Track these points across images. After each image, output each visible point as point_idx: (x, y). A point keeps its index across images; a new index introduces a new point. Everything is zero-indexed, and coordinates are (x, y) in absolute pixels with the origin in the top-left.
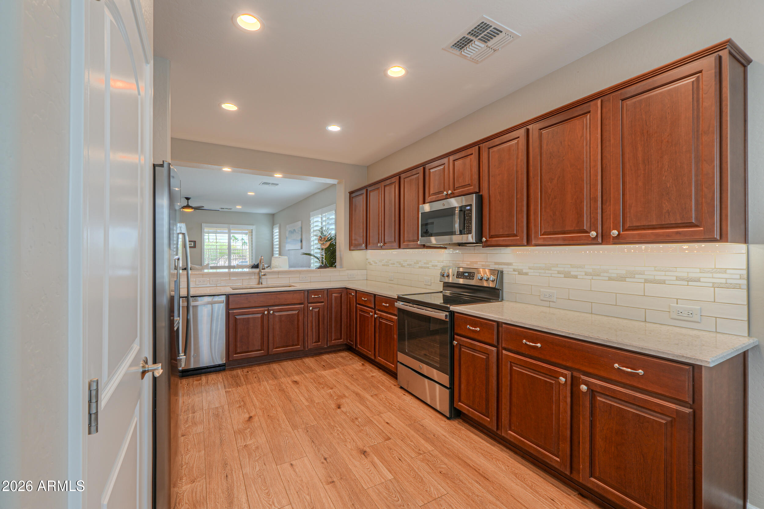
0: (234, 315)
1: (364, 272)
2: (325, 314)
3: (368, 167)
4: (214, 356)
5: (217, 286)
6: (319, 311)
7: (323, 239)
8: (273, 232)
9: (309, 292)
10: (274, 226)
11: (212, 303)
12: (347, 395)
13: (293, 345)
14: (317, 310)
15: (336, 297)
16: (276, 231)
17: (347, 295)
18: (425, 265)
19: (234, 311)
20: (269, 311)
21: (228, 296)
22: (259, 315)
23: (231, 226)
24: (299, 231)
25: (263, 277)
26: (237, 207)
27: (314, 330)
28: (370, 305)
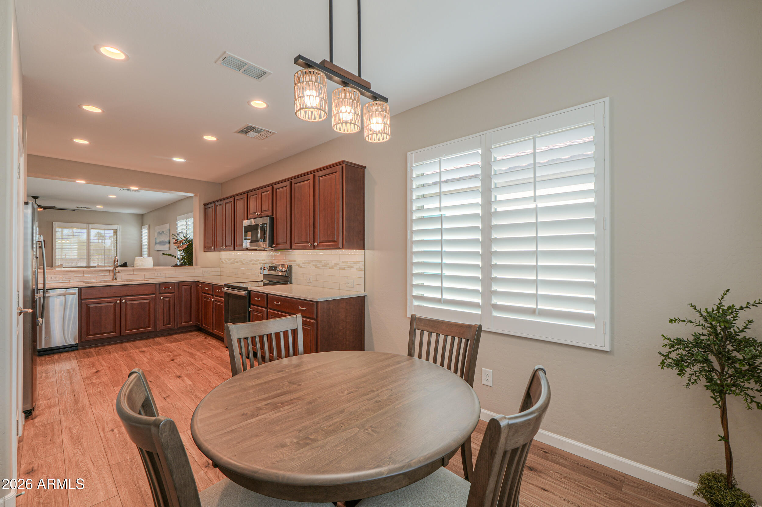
0: (87, 304)
1: (218, 269)
2: (176, 302)
3: (222, 184)
4: (67, 337)
5: (70, 282)
6: (170, 300)
7: (178, 242)
8: (142, 232)
9: (160, 285)
10: (143, 227)
11: (65, 295)
12: (182, 354)
13: (145, 328)
14: (168, 299)
15: (185, 289)
16: (145, 231)
17: (196, 286)
18: (255, 263)
19: (87, 301)
20: (121, 300)
21: (81, 289)
22: (112, 304)
23: (91, 226)
24: (167, 233)
25: (118, 274)
26: (97, 207)
27: (165, 315)
28: (210, 293)
